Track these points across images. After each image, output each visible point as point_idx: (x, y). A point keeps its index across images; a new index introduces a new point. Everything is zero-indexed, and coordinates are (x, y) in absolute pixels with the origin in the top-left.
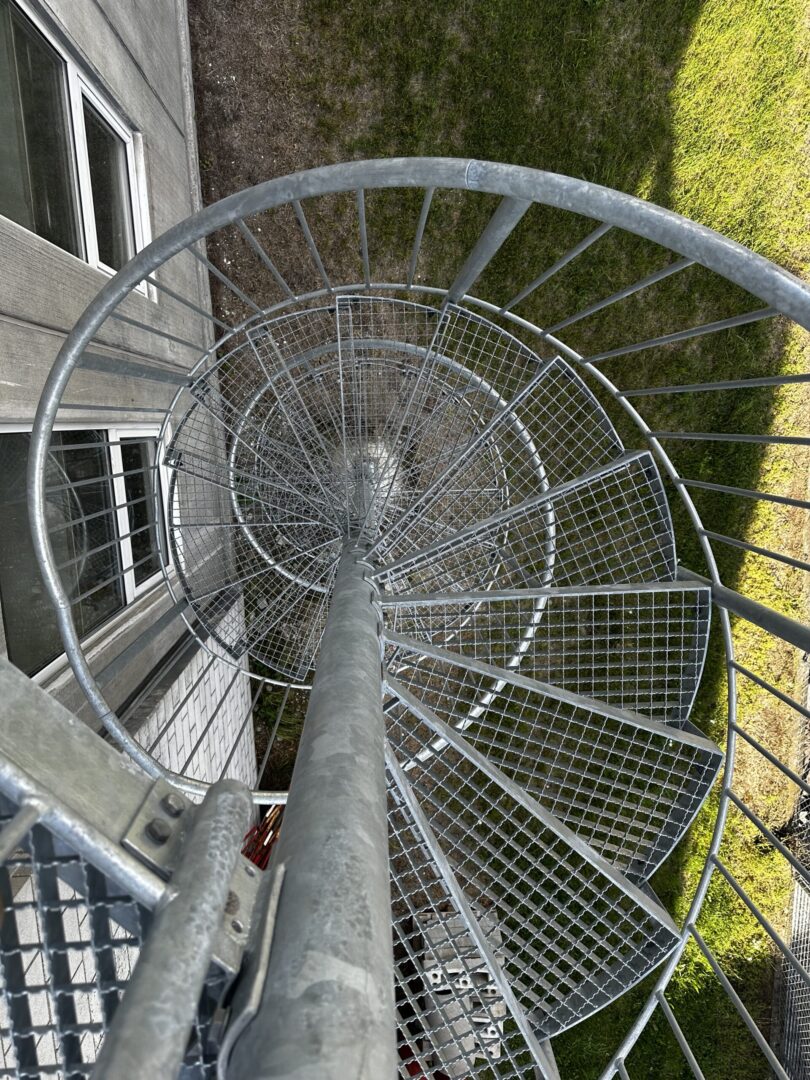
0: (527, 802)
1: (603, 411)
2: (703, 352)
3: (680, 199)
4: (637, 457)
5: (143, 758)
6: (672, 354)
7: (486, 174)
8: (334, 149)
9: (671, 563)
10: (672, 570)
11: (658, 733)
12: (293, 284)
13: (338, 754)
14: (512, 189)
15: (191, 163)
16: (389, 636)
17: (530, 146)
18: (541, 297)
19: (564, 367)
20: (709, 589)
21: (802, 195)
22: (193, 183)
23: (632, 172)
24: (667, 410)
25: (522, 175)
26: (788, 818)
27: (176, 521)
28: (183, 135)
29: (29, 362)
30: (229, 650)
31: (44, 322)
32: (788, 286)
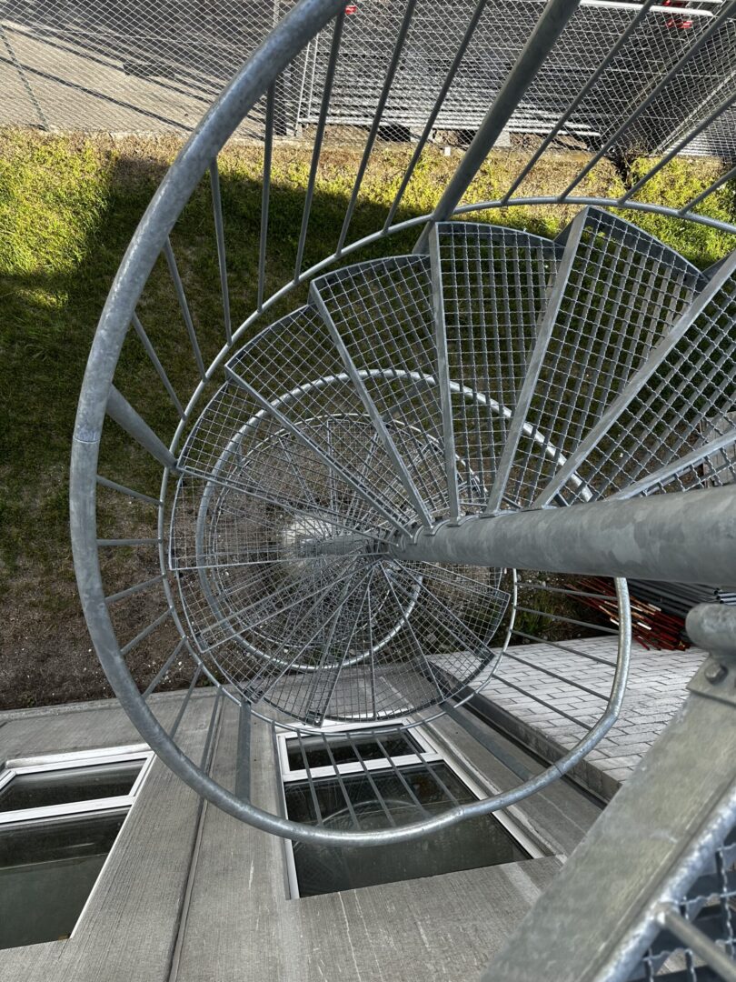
0: (642, 378)
1: (273, 324)
2: (194, 245)
3: (55, 269)
4: (318, 292)
5: (596, 735)
6: (196, 273)
7: (88, 424)
8: (15, 583)
9: (411, 260)
10: (416, 258)
11: (571, 264)
12: (139, 619)
13: (635, 537)
14: (101, 400)
15: (29, 716)
16: (494, 507)
17: (9, 404)
18: (147, 392)
19: (235, 360)
20: (437, 224)
21: (50, 159)
22: (48, 712)
23: (32, 312)
24: (247, 276)
25: (89, 392)
26: (608, 161)
27: (370, 715)
28: (5, 724)
29: (230, 854)
30: (486, 663)
31: (191, 842)
32: (196, 146)
